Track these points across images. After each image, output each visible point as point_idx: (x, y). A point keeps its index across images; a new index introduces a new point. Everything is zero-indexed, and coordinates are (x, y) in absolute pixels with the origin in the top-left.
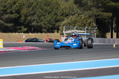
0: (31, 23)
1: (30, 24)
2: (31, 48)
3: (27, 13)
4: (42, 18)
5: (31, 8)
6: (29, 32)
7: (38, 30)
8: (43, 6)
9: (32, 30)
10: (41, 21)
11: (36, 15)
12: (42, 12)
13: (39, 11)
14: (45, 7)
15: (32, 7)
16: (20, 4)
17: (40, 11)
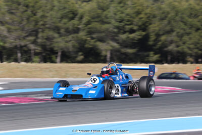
0: (166, 47)
1: (166, 49)
2: (167, 88)
3: (160, 30)
4: (186, 38)
5: (166, 22)
6: (164, 62)
7: (180, 58)
8: (187, 18)
9: (169, 58)
10: (184, 43)
11: (174, 34)
12: (185, 27)
13: (179, 27)
14: (190, 20)
15: (168, 19)
16: (148, 15)
17: (182, 27)
